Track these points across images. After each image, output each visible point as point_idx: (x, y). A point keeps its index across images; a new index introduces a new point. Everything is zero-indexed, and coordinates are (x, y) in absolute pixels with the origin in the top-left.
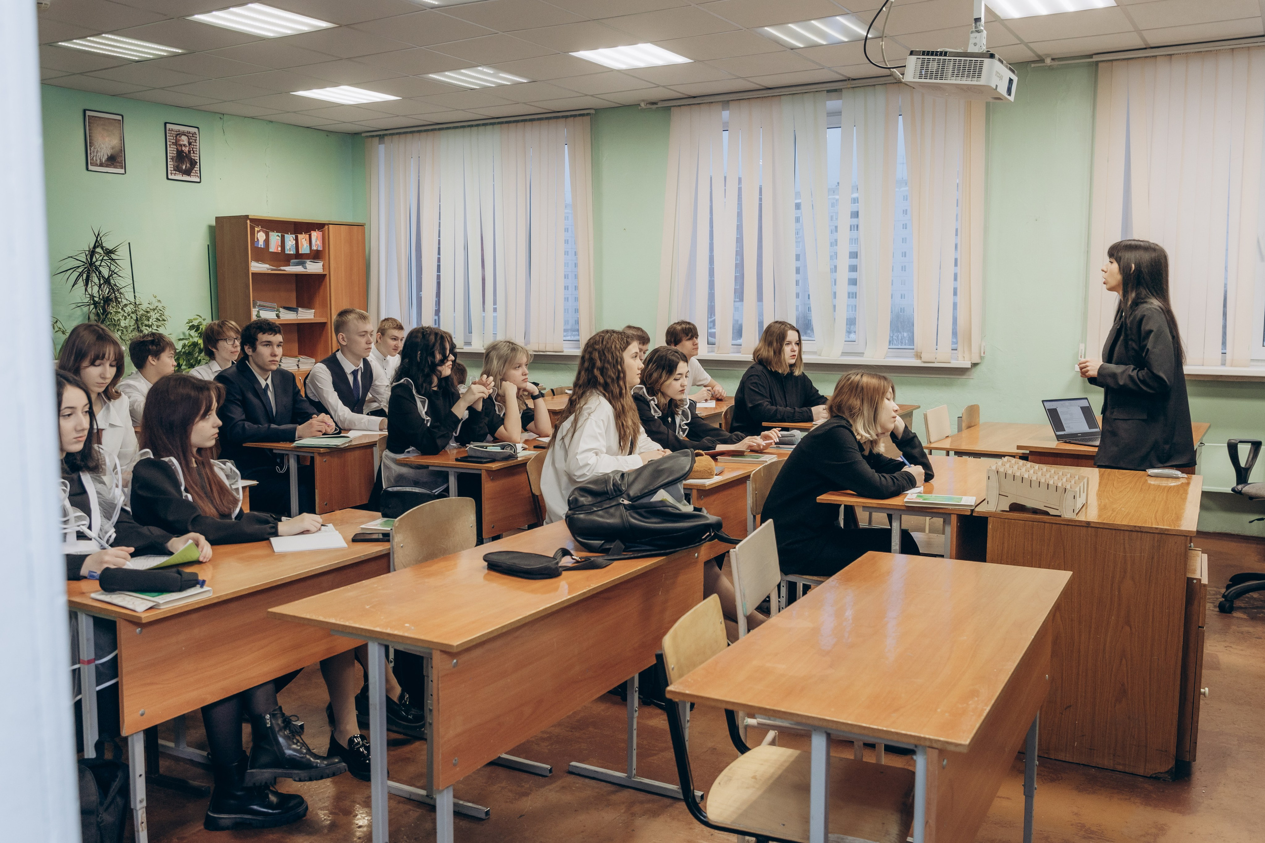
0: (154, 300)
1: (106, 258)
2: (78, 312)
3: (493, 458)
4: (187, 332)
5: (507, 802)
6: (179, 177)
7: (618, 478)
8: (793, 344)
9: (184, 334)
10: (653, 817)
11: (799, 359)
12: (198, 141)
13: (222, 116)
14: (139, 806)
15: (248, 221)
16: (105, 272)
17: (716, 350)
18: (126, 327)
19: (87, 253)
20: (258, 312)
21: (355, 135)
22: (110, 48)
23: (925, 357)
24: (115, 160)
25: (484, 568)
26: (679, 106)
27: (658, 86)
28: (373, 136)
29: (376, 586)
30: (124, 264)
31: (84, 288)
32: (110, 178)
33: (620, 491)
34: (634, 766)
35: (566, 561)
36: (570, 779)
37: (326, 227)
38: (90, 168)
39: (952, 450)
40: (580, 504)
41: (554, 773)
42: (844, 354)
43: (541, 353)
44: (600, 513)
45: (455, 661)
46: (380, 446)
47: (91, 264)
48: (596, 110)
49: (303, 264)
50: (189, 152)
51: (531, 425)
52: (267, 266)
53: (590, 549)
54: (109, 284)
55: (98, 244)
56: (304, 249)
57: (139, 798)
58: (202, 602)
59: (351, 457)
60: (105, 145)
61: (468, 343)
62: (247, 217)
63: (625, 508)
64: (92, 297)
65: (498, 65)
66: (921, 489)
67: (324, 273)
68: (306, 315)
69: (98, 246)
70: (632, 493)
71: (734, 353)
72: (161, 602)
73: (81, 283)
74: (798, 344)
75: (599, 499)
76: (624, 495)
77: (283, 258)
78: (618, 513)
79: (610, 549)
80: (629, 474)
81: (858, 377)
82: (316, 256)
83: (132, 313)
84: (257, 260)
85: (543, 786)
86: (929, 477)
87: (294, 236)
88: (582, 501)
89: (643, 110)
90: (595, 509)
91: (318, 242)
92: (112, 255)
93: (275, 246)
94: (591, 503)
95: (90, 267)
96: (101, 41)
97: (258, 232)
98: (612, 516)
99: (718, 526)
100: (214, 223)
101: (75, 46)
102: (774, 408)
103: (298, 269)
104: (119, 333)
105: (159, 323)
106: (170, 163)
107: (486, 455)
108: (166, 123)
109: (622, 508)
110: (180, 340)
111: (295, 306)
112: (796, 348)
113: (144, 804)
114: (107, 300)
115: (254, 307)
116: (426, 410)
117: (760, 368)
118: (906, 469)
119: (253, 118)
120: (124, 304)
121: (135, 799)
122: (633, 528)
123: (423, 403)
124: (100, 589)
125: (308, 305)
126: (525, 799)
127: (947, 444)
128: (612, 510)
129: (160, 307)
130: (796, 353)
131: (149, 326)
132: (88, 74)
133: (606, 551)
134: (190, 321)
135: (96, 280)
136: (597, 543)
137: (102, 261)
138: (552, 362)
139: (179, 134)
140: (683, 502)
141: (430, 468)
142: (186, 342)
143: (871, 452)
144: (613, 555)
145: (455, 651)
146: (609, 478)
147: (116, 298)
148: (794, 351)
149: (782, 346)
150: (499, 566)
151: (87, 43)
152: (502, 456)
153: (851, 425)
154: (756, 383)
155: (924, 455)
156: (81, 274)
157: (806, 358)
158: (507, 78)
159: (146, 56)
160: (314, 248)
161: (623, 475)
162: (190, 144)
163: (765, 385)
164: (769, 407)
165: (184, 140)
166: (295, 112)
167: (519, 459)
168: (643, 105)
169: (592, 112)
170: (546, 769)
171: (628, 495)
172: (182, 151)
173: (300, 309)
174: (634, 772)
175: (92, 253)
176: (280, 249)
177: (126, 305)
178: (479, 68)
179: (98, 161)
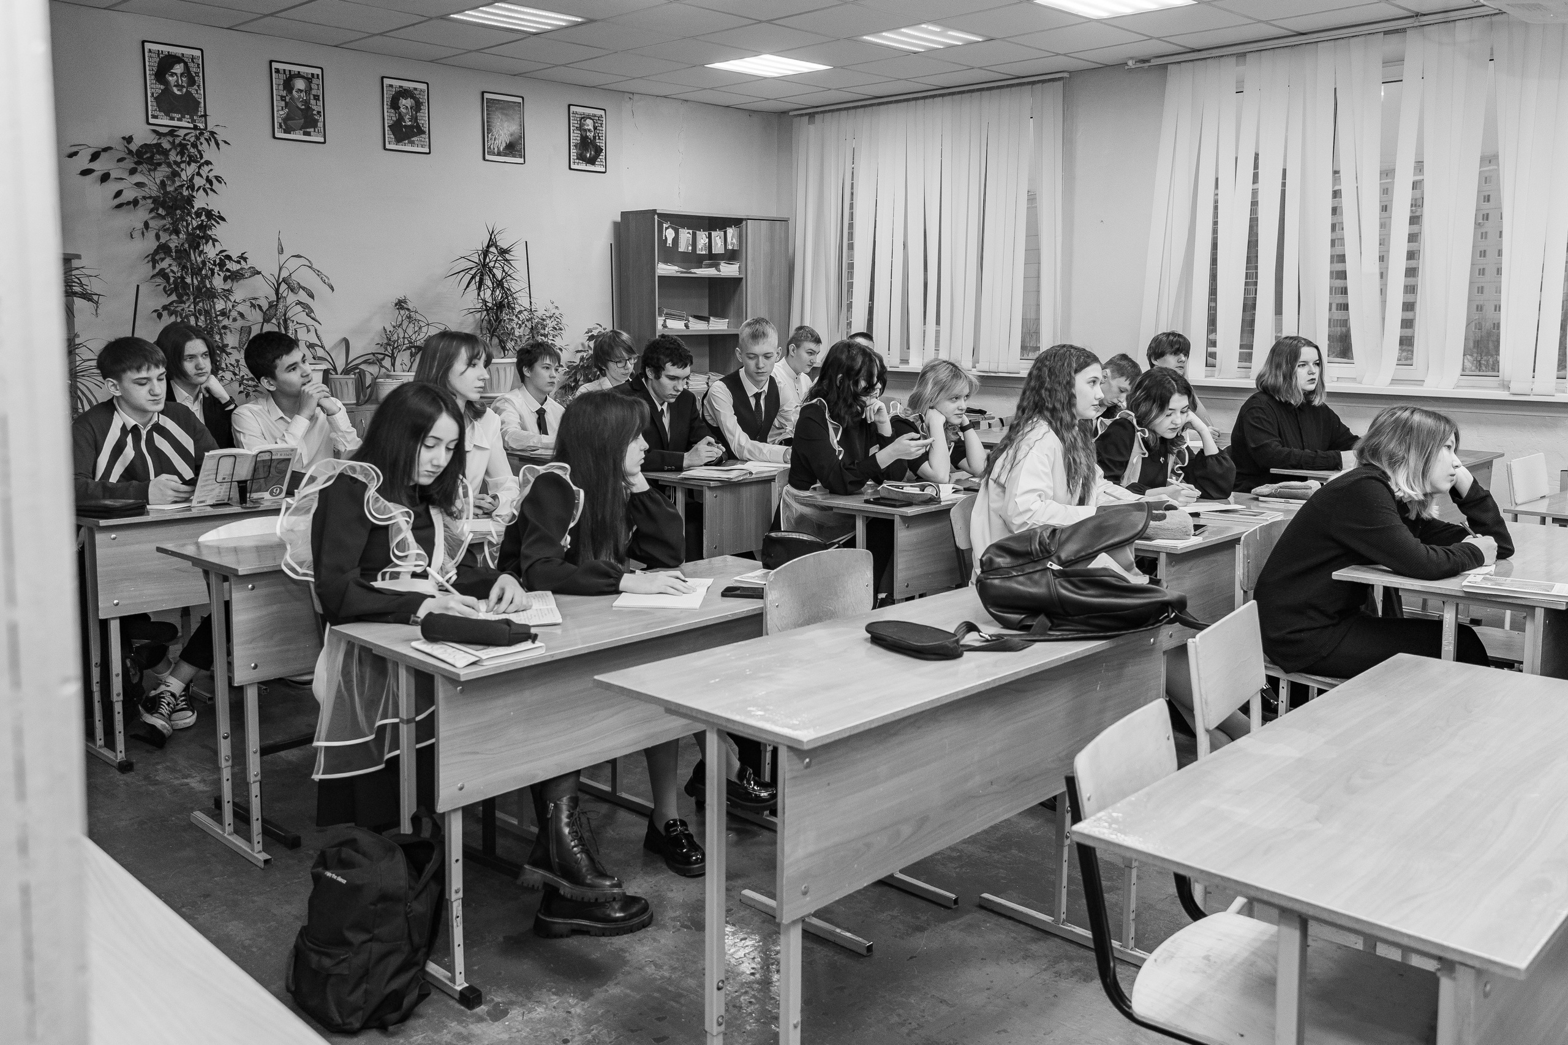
0: (551, 307)
1: (500, 258)
2: (470, 318)
3: (909, 502)
4: (586, 343)
5: (896, 937)
6: (583, 166)
7: (1046, 534)
8: (1311, 364)
9: (583, 345)
10: (1085, 980)
11: (1320, 386)
12: (604, 126)
13: (631, 96)
14: (454, 897)
15: (656, 217)
16: (499, 274)
17: (1216, 374)
18: (520, 337)
19: (480, 252)
20: (665, 321)
21: (784, 113)
22: (505, 19)
23: (1515, 387)
24: (514, 148)
25: (866, 640)
26: (1179, 63)
27: (1151, 38)
28: (802, 115)
29: (728, 655)
30: (519, 264)
31: (476, 292)
32: (506, 168)
33: (1049, 552)
34: (1064, 909)
35: (971, 639)
36: (980, 915)
37: (744, 223)
38: (488, 157)
39: (1549, 515)
40: (996, 566)
41: (960, 904)
42: (1394, 381)
43: (993, 374)
44: (1021, 579)
45: (807, 760)
46: (779, 482)
47: (484, 265)
48: (1070, 72)
49: (716, 266)
50: (594, 137)
51: (963, 463)
52: (676, 268)
53: (1006, 624)
54: (503, 287)
55: (492, 243)
56: (718, 248)
57: (454, 887)
58: (533, 660)
59: (746, 493)
60: (504, 131)
61: (905, 361)
62: (654, 211)
63: (1054, 575)
64: (485, 302)
65: (946, 22)
66: (1492, 568)
67: (741, 277)
68: (719, 326)
69: (492, 245)
70: (1063, 556)
71: (1237, 378)
72: (484, 657)
73: (473, 286)
74: (1318, 364)
75: (1021, 562)
76: (1053, 558)
77: (694, 259)
78: (1044, 581)
79: (1031, 626)
80: (1063, 530)
81: (1406, 414)
82: (732, 256)
83: (528, 321)
84: (666, 261)
85: (944, 921)
86: (1505, 551)
87: (707, 233)
88: (999, 563)
89: (1131, 70)
90: (1015, 574)
91: (734, 241)
92: (507, 256)
93: (684, 246)
94: (1009, 565)
95: (483, 270)
96: (494, 11)
97: (667, 228)
98: (1036, 583)
99: (1180, 604)
100: (619, 219)
101: (468, 19)
102: (1286, 448)
103: (710, 272)
104: (513, 343)
105: (556, 333)
106: (574, 151)
107: (900, 497)
108: (569, 106)
109: (1049, 574)
110: (578, 352)
111: (706, 315)
112: (1316, 370)
113: (461, 894)
114: (500, 306)
115: (660, 315)
116: (838, 439)
117: (1265, 398)
118: (1468, 539)
119: (665, 97)
120: (517, 310)
121: (450, 888)
122: (1063, 601)
123: (836, 431)
124: (422, 637)
125: (721, 314)
126: (918, 935)
127: (1542, 507)
128: (1036, 576)
129: (557, 314)
130: (1316, 376)
131: (545, 336)
132: (486, 51)
133: (1027, 628)
134: (590, 331)
135: (489, 284)
136: (1015, 617)
137: (495, 261)
138: (1006, 385)
139: (584, 117)
140: (1133, 571)
141: (835, 510)
142: (585, 354)
143: (1418, 515)
144: (1034, 635)
145: (806, 748)
146: (1036, 533)
147: (508, 303)
148: (1313, 374)
149: (1293, 368)
150: (884, 640)
151: (480, 15)
152: (921, 499)
153: (1388, 478)
154: (1258, 418)
155: (1501, 522)
156: (473, 277)
157: (1330, 387)
158: (956, 37)
159: (543, 27)
160: (730, 247)
161: (1054, 531)
162: (595, 128)
163: (1270, 420)
164: (1280, 448)
165: (589, 124)
166: (711, 89)
167: (942, 504)
168: (1130, 63)
169: (1066, 75)
170: (948, 899)
171: (1059, 558)
172: (587, 137)
173: (711, 318)
174: (1063, 916)
175: (486, 253)
176: (690, 248)
177: (520, 312)
178: (923, 26)
179: (496, 149)
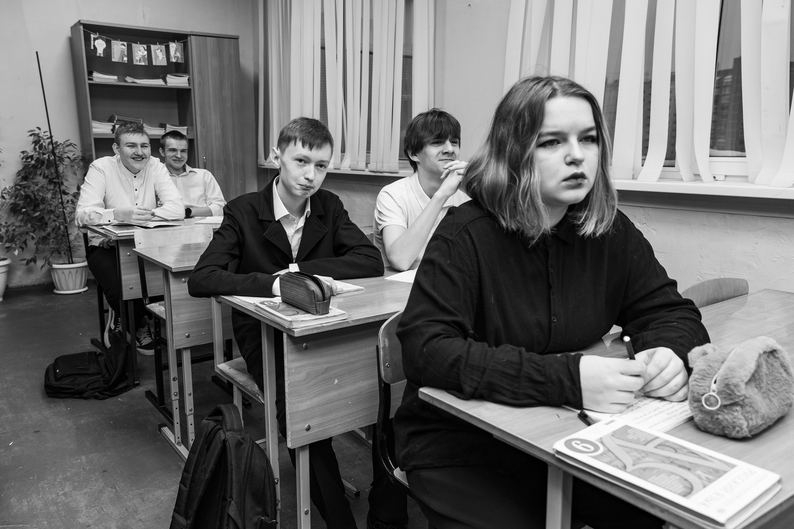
15: (82, 27)
37: (189, 38)
49: (160, 77)
52: (114, 77)
56: (160, 60)
67: (190, 88)
82: (177, 68)
84: (102, 71)
91: (178, 54)
93: (119, 56)
97: (95, 39)
103: (156, 83)
160: (174, 60)
176: (126, 59)
